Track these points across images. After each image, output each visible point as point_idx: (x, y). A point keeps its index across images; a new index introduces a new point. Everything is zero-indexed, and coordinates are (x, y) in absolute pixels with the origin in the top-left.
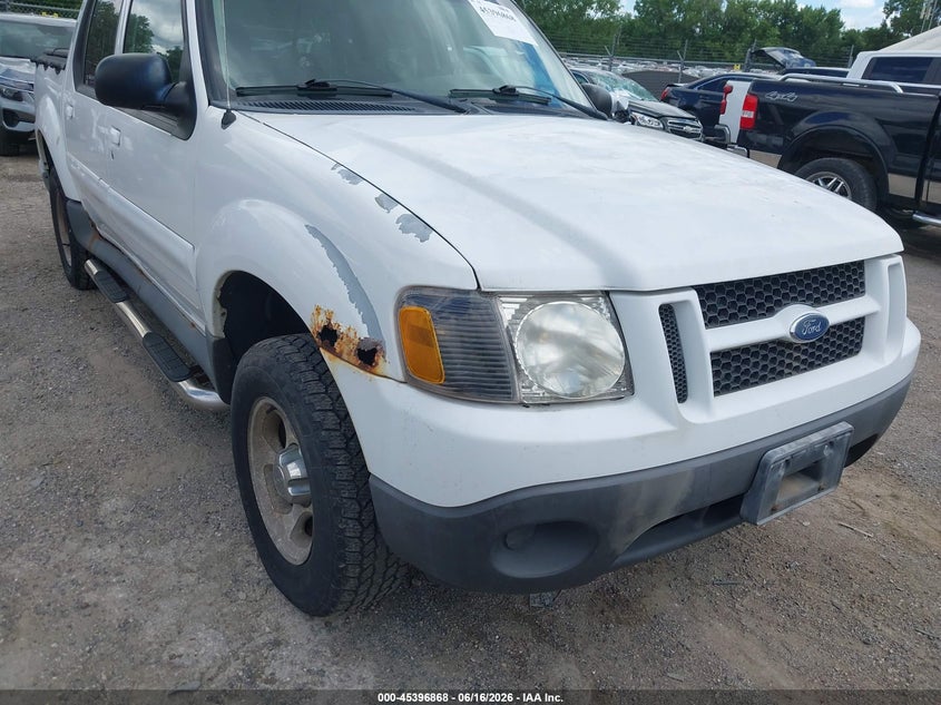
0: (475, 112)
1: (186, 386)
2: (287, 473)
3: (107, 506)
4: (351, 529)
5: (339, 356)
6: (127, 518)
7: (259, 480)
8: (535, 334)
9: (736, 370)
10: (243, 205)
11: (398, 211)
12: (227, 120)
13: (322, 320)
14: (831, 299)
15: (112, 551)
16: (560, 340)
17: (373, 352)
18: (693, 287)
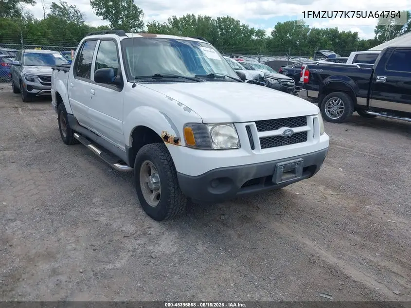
0: (202, 81)
1: (117, 165)
2: (152, 180)
3: (95, 200)
4: (172, 190)
5: (169, 142)
6: (102, 203)
7: (143, 187)
8: (217, 134)
9: (267, 143)
10: (138, 109)
11: (183, 106)
12: (134, 86)
13: (164, 134)
14: (296, 126)
15: (99, 210)
16: (223, 135)
17: (178, 140)
18: (254, 121)
